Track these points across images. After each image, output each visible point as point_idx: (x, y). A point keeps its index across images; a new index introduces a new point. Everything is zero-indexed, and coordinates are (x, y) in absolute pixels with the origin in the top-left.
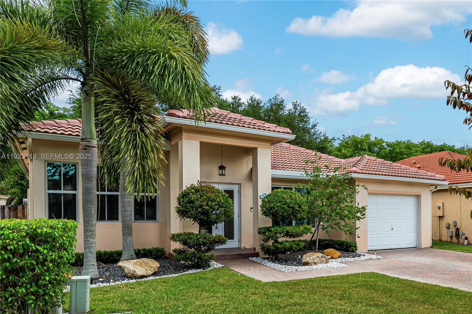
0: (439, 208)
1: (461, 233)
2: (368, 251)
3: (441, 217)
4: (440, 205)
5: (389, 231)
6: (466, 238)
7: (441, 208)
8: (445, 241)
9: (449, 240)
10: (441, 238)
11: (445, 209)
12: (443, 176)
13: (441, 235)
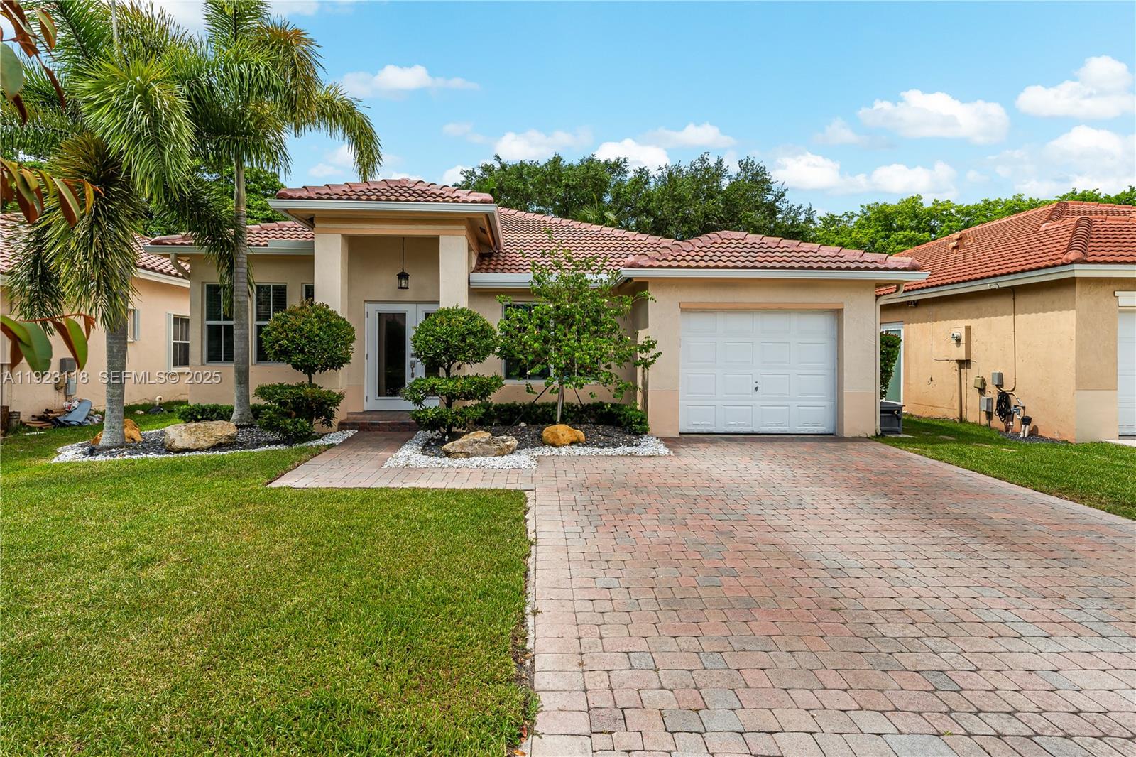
0: (958, 340)
1: (1013, 402)
2: (680, 433)
3: (964, 364)
4: (961, 332)
5: (749, 394)
6: (1026, 421)
7: (963, 341)
8: (974, 424)
9: (984, 421)
10: (964, 414)
11: (973, 344)
12: (909, 260)
13: (964, 409)
